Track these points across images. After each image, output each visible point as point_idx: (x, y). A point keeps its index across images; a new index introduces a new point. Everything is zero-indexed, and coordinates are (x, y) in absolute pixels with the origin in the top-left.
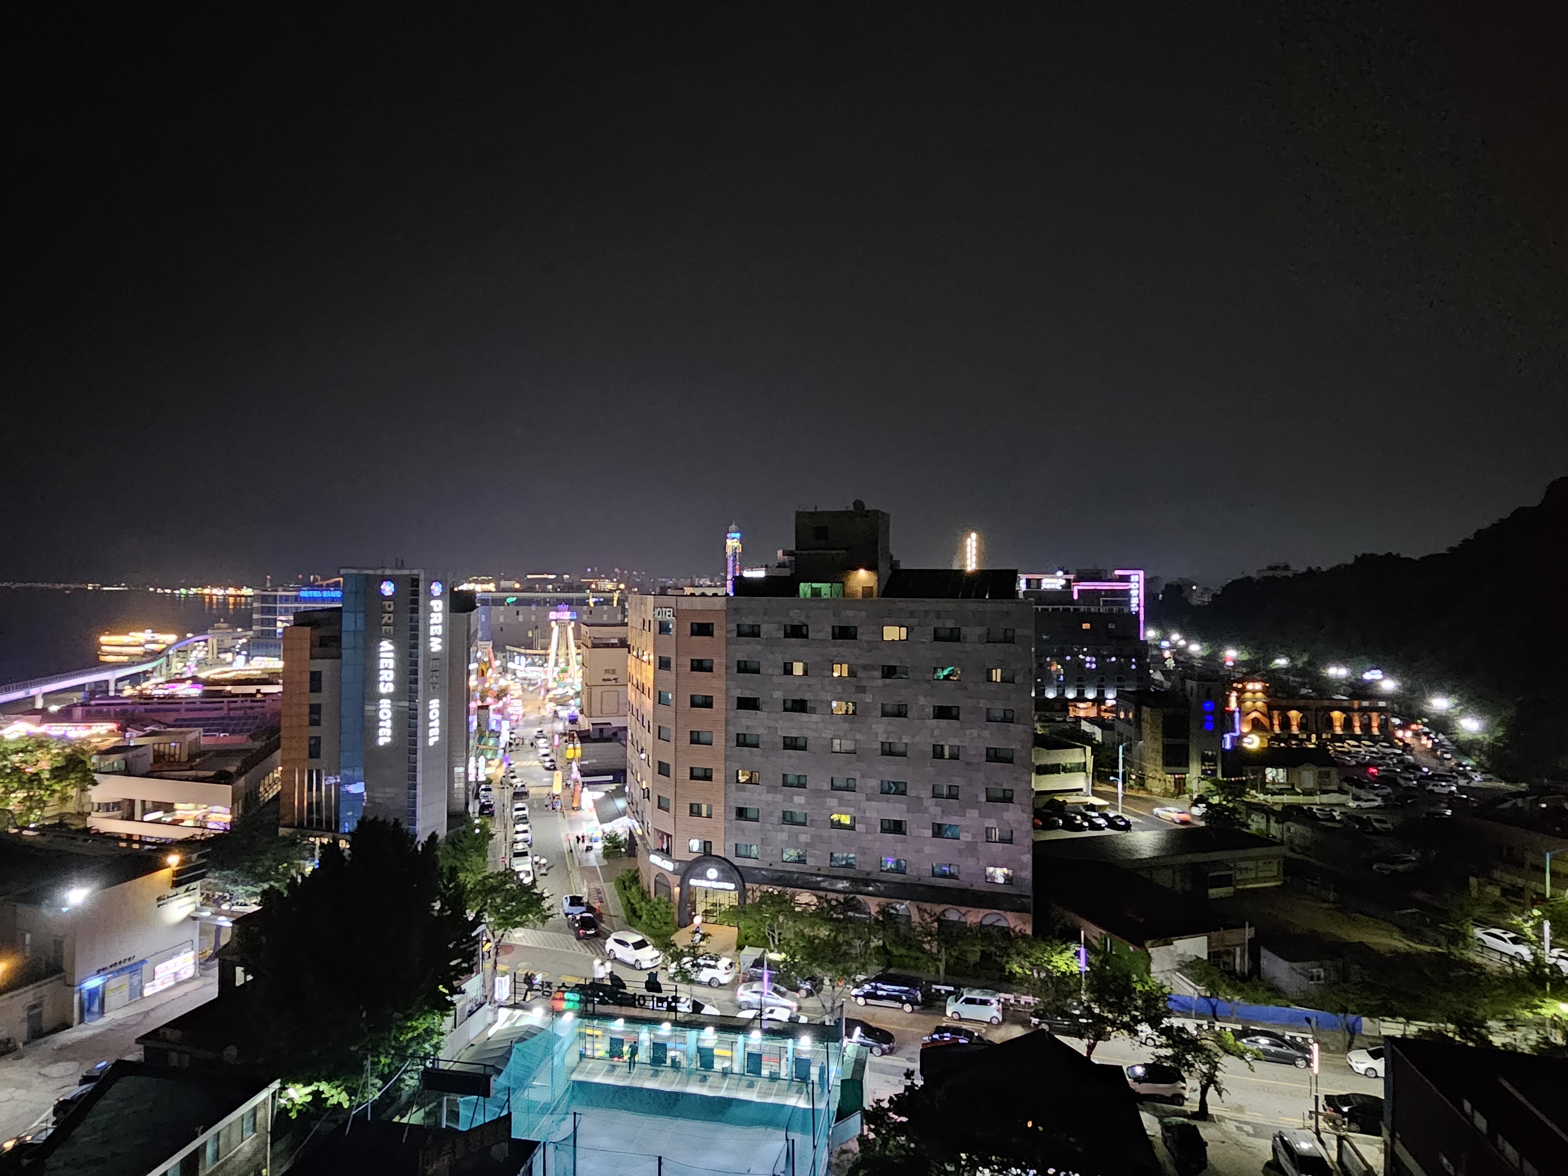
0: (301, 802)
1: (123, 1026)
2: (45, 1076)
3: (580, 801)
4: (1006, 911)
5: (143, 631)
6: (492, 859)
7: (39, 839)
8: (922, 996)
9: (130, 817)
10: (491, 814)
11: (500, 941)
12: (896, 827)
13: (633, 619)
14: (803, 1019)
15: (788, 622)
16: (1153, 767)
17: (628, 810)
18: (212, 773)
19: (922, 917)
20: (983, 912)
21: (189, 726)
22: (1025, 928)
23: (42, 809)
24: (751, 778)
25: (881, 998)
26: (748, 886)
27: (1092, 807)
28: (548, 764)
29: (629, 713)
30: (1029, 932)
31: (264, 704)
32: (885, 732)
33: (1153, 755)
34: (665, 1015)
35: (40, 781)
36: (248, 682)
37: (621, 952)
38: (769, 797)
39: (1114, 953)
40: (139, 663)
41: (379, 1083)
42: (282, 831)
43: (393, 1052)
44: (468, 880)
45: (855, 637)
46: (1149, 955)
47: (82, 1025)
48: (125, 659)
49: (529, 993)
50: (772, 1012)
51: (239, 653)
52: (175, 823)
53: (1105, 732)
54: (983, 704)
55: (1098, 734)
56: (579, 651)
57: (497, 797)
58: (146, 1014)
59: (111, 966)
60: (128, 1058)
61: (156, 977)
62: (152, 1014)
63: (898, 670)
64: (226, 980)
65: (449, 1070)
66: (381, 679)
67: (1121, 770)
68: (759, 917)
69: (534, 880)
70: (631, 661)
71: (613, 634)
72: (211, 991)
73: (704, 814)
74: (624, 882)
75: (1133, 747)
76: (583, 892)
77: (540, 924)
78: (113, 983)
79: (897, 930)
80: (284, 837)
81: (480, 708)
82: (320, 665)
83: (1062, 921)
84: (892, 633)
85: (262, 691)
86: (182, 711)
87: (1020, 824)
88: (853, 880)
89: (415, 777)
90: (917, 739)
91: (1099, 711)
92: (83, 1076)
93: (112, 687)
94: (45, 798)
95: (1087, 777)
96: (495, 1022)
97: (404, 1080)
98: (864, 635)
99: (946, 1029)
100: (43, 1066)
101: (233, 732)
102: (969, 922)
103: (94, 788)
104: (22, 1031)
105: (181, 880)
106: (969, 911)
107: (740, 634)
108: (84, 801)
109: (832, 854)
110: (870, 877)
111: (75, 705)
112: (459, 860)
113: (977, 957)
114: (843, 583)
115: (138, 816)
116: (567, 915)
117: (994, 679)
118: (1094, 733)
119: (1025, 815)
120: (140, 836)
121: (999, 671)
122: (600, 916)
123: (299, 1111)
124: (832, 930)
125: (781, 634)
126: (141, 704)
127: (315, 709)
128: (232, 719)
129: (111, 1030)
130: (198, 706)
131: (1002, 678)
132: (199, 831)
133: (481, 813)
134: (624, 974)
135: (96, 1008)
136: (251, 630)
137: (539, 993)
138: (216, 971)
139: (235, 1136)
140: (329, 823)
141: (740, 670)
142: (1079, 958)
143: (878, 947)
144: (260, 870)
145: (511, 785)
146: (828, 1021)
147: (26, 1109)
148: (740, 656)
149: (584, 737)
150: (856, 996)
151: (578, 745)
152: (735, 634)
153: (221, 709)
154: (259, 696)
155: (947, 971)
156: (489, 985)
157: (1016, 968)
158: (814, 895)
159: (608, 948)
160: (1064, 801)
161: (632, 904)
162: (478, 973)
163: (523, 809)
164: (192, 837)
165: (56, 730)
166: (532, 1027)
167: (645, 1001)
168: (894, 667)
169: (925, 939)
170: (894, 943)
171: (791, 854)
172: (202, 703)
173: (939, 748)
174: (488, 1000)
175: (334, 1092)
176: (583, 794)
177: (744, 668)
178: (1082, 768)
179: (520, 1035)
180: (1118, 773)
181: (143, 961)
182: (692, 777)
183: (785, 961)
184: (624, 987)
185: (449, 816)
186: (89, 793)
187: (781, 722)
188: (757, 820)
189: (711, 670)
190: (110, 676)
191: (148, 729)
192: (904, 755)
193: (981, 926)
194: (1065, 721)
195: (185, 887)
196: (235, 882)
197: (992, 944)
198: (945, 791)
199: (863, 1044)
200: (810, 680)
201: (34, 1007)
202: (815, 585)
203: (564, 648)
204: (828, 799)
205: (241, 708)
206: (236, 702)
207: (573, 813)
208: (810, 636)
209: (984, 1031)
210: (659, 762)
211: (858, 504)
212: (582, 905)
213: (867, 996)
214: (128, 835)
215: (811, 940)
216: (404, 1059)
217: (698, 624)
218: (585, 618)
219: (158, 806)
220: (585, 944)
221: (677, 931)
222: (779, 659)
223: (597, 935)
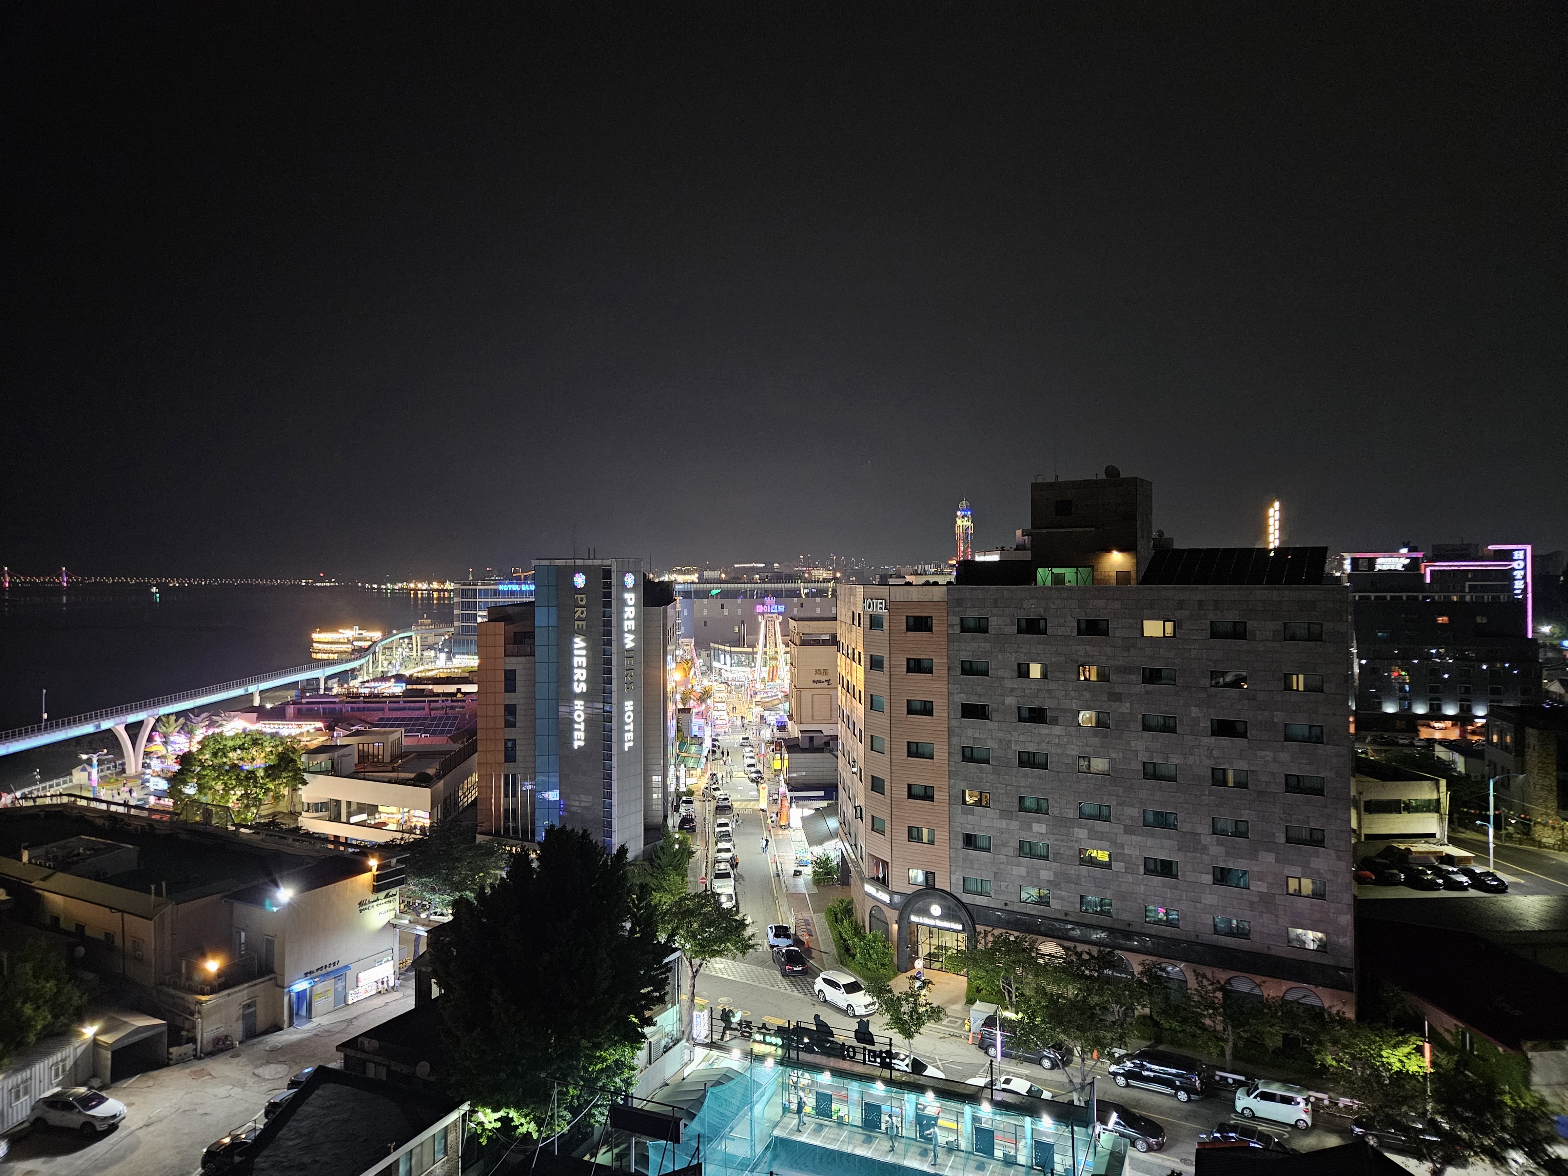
0: (498, 809)
1: (328, 1032)
2: (258, 1076)
3: (788, 818)
4: (1317, 986)
5: (352, 628)
6: (692, 879)
7: (256, 837)
8: (1202, 1083)
9: (337, 819)
10: (693, 829)
11: (697, 971)
12: (1166, 869)
13: (843, 613)
14: (1046, 1095)
15: (1023, 615)
16: (1544, 810)
17: (840, 830)
18: (412, 775)
19: (1200, 983)
20: (1285, 985)
21: (392, 726)
22: (1344, 1010)
23: (258, 808)
24: (980, 800)
25: (1147, 1080)
26: (979, 928)
27: (1449, 859)
28: (754, 776)
29: (840, 721)
30: (1350, 1014)
31: (464, 704)
32: (1147, 749)
33: (1543, 794)
34: (878, 1072)
35: (255, 779)
36: (448, 681)
37: (831, 994)
38: (1003, 824)
39: (1476, 1053)
40: (347, 661)
41: (569, 1116)
42: (480, 838)
43: (582, 1083)
44: (663, 899)
45: (1106, 633)
46: (1528, 1060)
47: (292, 1029)
48: (335, 656)
49: (728, 1032)
50: (1007, 1081)
51: (441, 650)
52: (380, 826)
53: (1469, 759)
54: (1279, 717)
55: (1460, 764)
56: (788, 649)
57: (700, 809)
58: (350, 1022)
59: (317, 970)
60: (331, 1065)
61: (360, 984)
62: (355, 1023)
63: (1164, 674)
64: (422, 992)
65: (641, 1110)
66: (576, 678)
67: (1491, 812)
68: (992, 967)
69: (737, 905)
70: (841, 660)
71: (821, 629)
72: (409, 1004)
73: (925, 840)
74: (836, 914)
75: (1512, 783)
76: (790, 922)
77: (740, 955)
78: (320, 987)
79: (1167, 998)
80: (480, 846)
81: (680, 711)
82: (513, 663)
83: (1399, 1006)
84: (1153, 628)
85: (463, 691)
86: (386, 710)
87: (1335, 873)
88: (1110, 930)
89: (610, 785)
90: (1191, 760)
91: (1463, 733)
92: (291, 1080)
93: (322, 686)
94: (260, 797)
95: (1441, 819)
96: (691, 1061)
97: (594, 1116)
98: (1118, 630)
99: (1234, 1129)
100: (257, 1067)
101: (434, 733)
102: (1266, 996)
103: (303, 787)
104: (237, 1029)
105: (381, 885)
106: (1264, 982)
107: (964, 629)
108: (296, 800)
109: (1082, 897)
110: (1131, 929)
111: (288, 703)
112: (657, 878)
113: (1278, 1042)
114: (1092, 566)
115: (344, 819)
116: (772, 947)
117: (1295, 688)
118: (1454, 762)
119: (1342, 864)
120: (346, 838)
121: (1301, 677)
122: (809, 950)
123: (488, 1138)
124: (1080, 989)
125: (1015, 629)
126: (347, 703)
127: (510, 710)
128: (434, 719)
129: (317, 1035)
130: (402, 705)
131: (1305, 686)
132: (399, 835)
133: (681, 827)
134: (831, 1019)
135: (303, 1012)
136: (452, 626)
137: (738, 1034)
138: (412, 983)
139: (427, 1159)
140: (525, 832)
141: (964, 672)
142: (1423, 1055)
143: (1144, 1017)
144: (456, 878)
145: (714, 797)
146: (1077, 1099)
147: (242, 1108)
148: (965, 656)
149: (793, 746)
150: (1115, 1074)
151: (786, 756)
152: (957, 630)
153: (424, 709)
154: (459, 695)
155: (1236, 1055)
156: (686, 1020)
157: (1330, 1061)
158: (1060, 945)
159: (817, 988)
160: (1408, 850)
161: (845, 940)
162: (673, 1004)
163: (726, 825)
164: (393, 841)
165: (268, 727)
166: (730, 1069)
167: (855, 1053)
168: (1159, 671)
169: (1205, 1013)
170: (1163, 1012)
171: (1030, 893)
172: (405, 702)
173: (1220, 773)
174: (686, 1036)
175: (523, 1120)
176: (792, 810)
177: (969, 669)
178: (1433, 807)
179: (717, 1078)
180: (1489, 816)
181: (347, 967)
182: (911, 796)
183: (1021, 1021)
184: (832, 1035)
185: (646, 829)
186: (300, 792)
187: (1015, 734)
188: (988, 850)
189: (930, 671)
190: (319, 673)
191: (354, 728)
192: (1173, 779)
193: (1284, 1002)
194: (1411, 745)
195: (385, 893)
196: (433, 890)
197: (1295, 1026)
198: (1231, 829)
199: (1122, 1135)
200: (1052, 686)
201: (249, 1006)
202: (1056, 571)
203: (772, 644)
204: (1076, 830)
205: (442, 708)
206: (437, 701)
207: (780, 832)
208: (1048, 632)
209: (1287, 1136)
210: (872, 776)
211: (1112, 472)
212: (788, 936)
213: (1128, 1075)
214: (335, 836)
215: (1053, 1000)
216: (593, 1093)
217: (915, 617)
218: (795, 611)
219: (362, 808)
220: (791, 982)
221: (895, 975)
222: (1013, 660)
223: (804, 972)
